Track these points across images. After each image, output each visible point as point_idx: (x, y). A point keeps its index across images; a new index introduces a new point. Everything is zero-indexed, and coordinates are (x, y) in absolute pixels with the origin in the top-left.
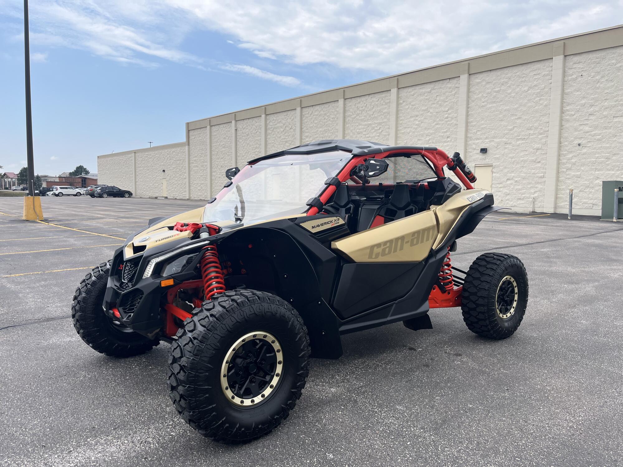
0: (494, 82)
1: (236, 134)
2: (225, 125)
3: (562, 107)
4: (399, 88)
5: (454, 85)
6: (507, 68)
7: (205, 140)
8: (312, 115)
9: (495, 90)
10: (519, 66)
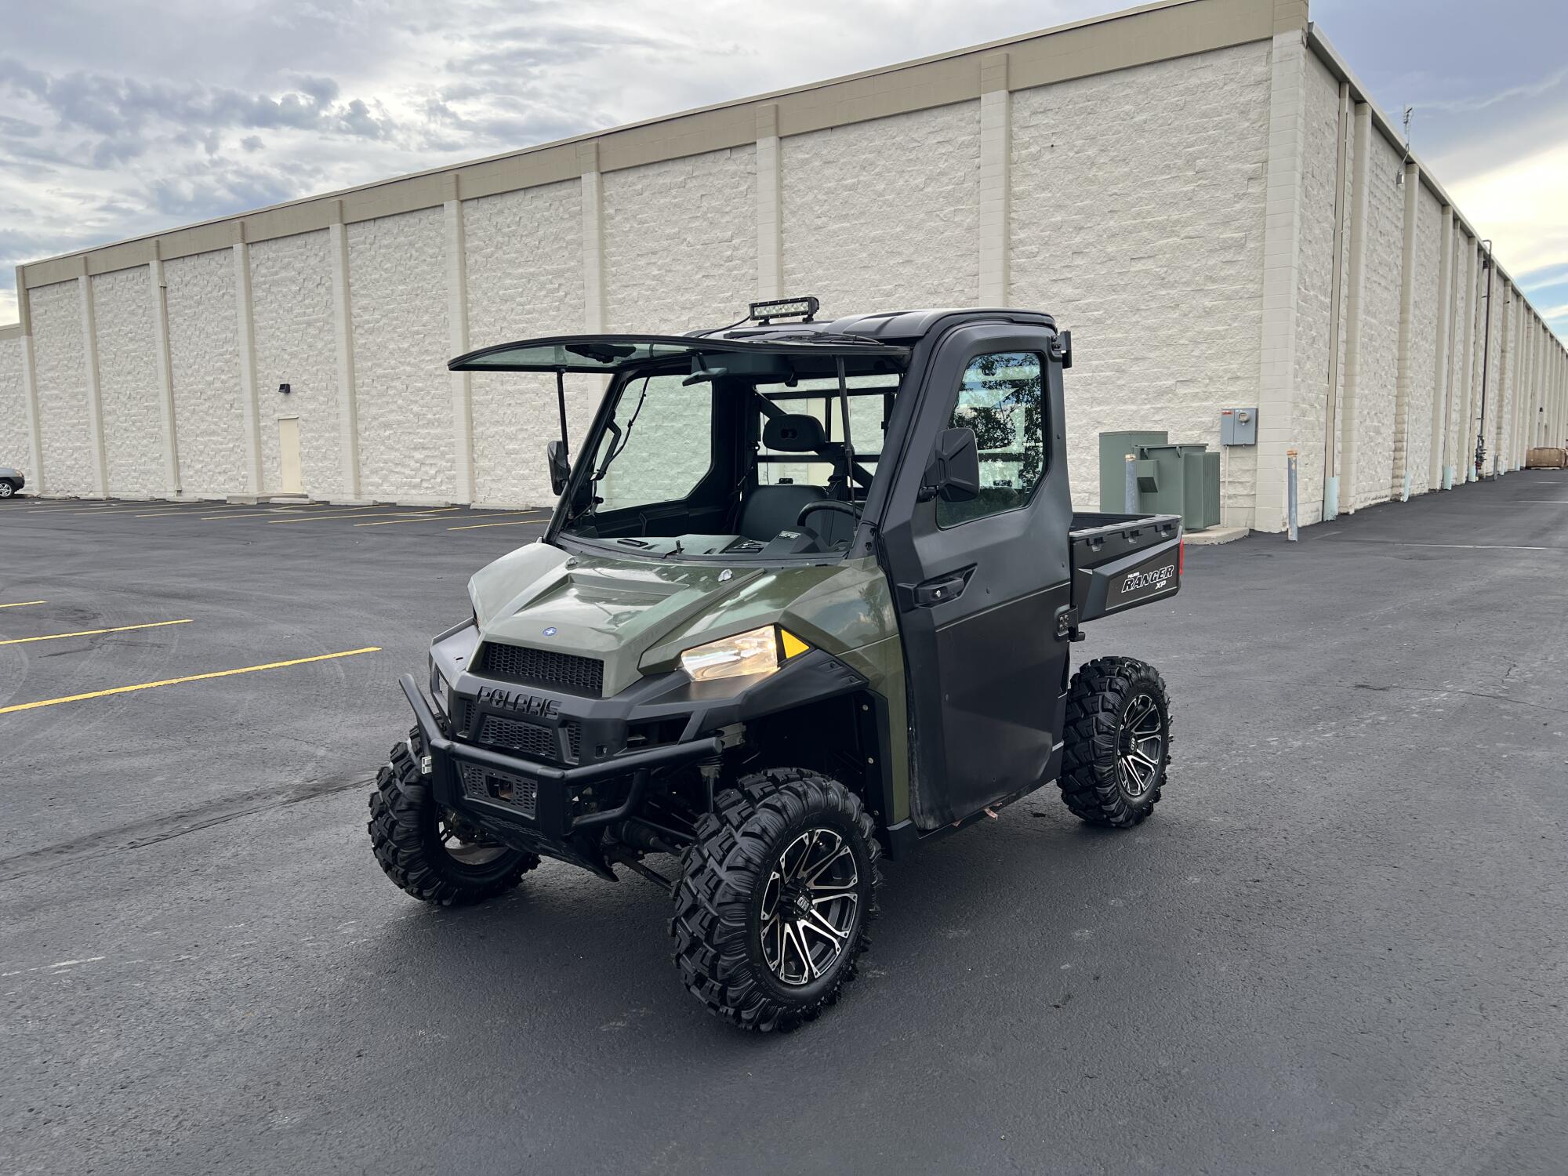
0: (842, 161)
1: (166, 301)
2: (130, 274)
3: (1008, 233)
4: (602, 173)
5: (742, 167)
6: (871, 123)
7: (76, 317)
8: (376, 246)
9: (845, 182)
10: (899, 117)
